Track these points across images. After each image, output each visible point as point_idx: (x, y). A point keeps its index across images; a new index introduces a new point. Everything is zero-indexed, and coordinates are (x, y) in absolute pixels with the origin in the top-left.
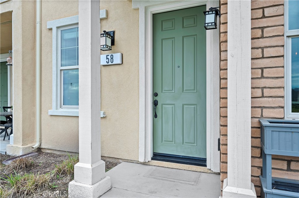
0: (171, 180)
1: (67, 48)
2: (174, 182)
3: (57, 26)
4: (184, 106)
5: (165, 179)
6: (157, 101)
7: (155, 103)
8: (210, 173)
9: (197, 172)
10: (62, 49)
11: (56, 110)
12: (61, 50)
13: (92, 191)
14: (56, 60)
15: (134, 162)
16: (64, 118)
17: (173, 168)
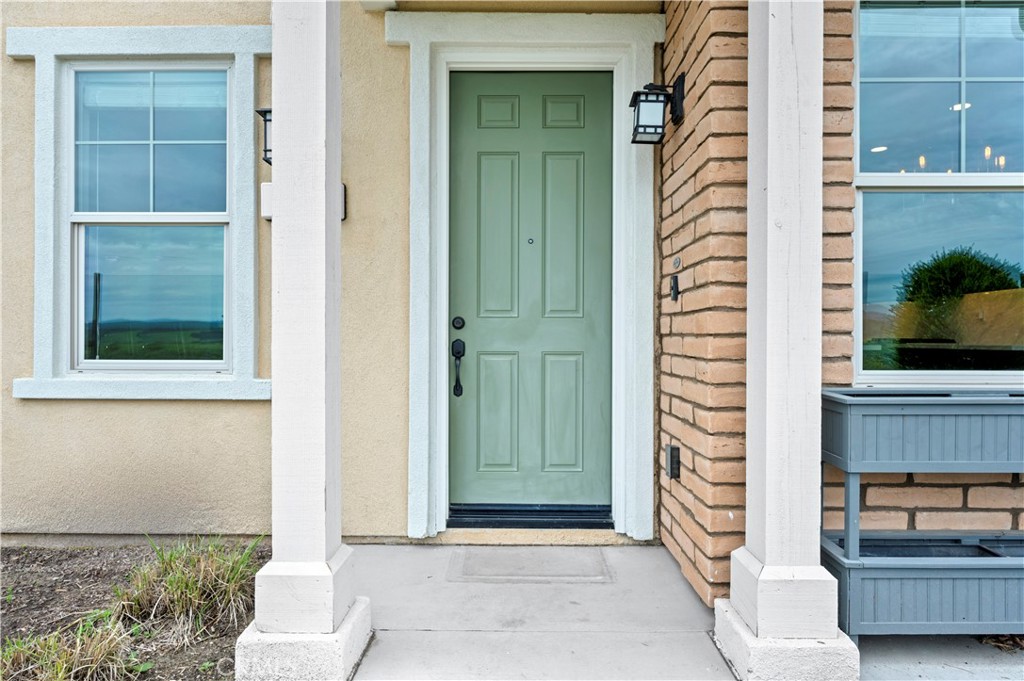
0: (539, 578)
1: (98, 143)
2: (549, 582)
3: (60, 53)
4: (547, 357)
5: (516, 578)
6: (464, 343)
7: (457, 351)
8: (623, 545)
9: (586, 546)
10: (78, 143)
11: (55, 380)
12: (77, 146)
13: (341, 652)
14: (52, 182)
15: (385, 541)
16: (91, 407)
17: (517, 543)
